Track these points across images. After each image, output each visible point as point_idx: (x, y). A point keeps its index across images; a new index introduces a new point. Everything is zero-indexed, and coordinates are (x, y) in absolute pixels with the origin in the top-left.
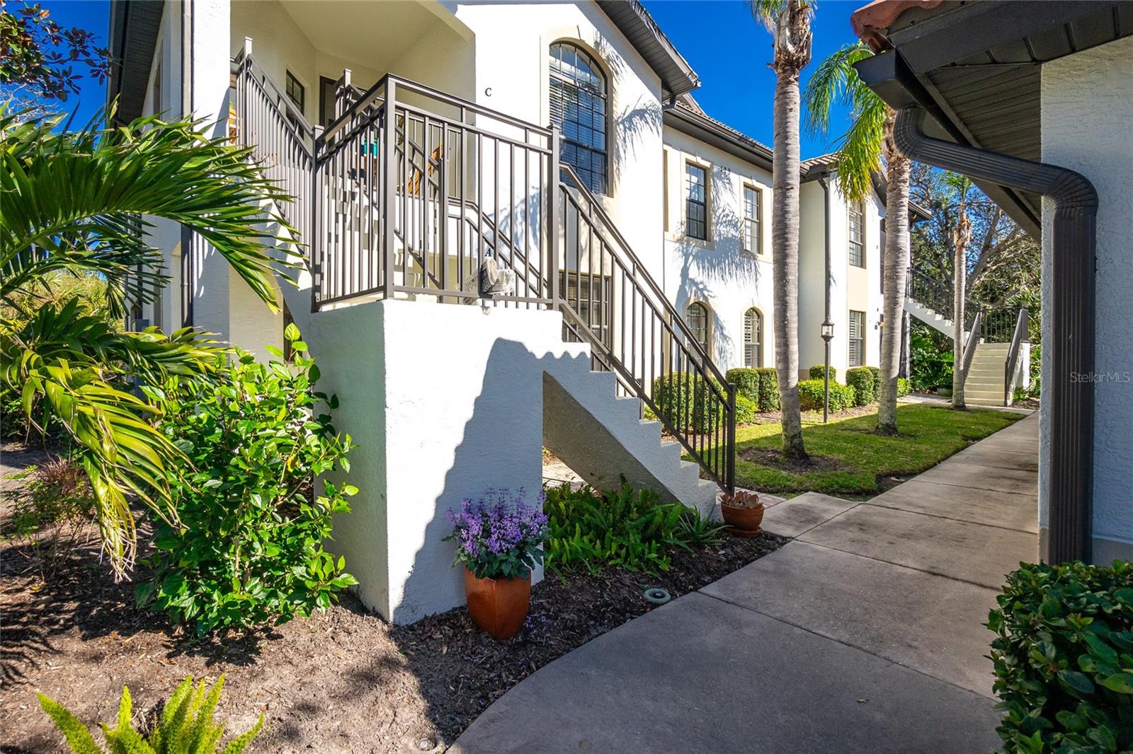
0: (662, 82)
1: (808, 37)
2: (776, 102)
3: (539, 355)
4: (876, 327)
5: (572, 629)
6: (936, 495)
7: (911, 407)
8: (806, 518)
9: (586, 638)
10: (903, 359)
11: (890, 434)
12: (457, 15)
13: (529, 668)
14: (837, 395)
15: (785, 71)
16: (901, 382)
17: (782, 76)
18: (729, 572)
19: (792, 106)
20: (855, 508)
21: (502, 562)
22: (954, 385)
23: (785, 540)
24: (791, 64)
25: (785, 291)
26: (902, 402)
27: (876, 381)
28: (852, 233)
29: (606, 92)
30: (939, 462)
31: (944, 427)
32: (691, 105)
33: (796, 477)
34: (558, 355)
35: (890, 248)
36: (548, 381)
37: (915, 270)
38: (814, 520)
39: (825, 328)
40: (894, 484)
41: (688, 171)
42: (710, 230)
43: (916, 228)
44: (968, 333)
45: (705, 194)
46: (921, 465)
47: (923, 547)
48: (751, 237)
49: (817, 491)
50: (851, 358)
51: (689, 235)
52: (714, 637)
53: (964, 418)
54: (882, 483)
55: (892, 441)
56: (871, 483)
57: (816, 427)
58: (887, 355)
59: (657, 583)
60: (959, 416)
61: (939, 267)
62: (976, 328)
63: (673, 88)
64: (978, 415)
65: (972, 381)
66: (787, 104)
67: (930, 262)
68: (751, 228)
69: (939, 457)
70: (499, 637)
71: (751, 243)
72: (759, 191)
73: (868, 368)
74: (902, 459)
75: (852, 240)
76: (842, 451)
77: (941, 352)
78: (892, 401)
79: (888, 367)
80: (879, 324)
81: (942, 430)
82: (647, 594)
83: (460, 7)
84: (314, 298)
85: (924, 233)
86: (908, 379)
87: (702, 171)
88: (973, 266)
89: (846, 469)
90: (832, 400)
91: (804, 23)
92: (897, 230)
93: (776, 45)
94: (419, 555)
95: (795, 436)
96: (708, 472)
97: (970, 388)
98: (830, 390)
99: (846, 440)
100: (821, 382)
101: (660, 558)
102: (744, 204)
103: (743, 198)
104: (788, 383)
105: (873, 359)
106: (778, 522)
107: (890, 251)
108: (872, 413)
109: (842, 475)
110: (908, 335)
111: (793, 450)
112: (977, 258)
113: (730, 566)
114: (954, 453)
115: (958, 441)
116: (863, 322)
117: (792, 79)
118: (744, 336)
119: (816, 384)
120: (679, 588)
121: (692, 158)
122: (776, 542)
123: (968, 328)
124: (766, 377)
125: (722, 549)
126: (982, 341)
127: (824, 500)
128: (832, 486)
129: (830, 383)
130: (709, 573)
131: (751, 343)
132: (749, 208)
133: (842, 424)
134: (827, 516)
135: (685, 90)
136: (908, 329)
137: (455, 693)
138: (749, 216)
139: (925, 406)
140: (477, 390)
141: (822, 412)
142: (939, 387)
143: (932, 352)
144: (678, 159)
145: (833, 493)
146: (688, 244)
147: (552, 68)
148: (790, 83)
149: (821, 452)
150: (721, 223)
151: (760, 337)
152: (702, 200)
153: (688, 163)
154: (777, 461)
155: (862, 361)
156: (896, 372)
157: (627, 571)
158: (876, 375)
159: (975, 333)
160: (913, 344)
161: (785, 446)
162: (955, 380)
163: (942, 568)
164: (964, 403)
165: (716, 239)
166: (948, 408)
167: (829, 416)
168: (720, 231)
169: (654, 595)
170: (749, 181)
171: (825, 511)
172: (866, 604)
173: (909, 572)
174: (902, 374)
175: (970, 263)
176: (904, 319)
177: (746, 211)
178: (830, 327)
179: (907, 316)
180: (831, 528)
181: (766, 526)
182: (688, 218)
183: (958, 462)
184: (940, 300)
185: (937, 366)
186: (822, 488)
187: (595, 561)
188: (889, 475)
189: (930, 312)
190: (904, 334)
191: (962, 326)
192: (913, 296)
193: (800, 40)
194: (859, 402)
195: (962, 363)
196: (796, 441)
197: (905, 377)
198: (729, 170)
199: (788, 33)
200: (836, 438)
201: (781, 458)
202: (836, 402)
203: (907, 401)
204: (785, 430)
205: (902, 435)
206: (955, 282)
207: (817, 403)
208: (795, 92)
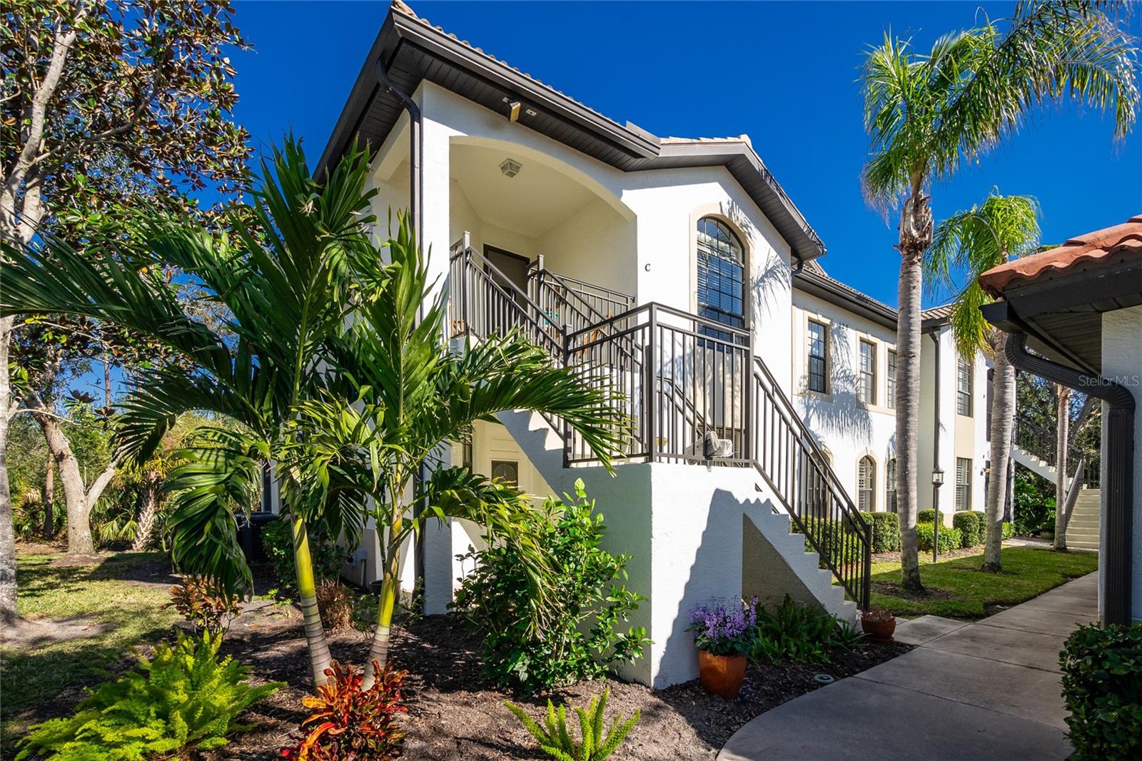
0: (792, 250)
1: (930, 224)
2: (900, 280)
3: (741, 501)
4: (982, 474)
5: (772, 695)
6: (1035, 618)
7: (1015, 549)
8: (927, 632)
9: (782, 701)
10: (1008, 503)
11: (995, 572)
12: (622, 200)
13: (751, 715)
14: (946, 537)
15: (909, 253)
16: (1005, 525)
17: (906, 257)
18: (873, 666)
19: (915, 284)
20: (969, 626)
21: (734, 643)
22: (1056, 529)
23: (912, 647)
24: (915, 247)
25: (906, 445)
26: (1006, 544)
27: (981, 525)
28: (961, 383)
29: (743, 262)
30: (1039, 595)
31: (1046, 566)
32: (815, 268)
33: (915, 604)
34: (753, 501)
35: (997, 402)
36: (747, 521)
37: (1020, 417)
38: (935, 634)
39: (936, 476)
40: (998, 611)
41: (810, 328)
42: (829, 385)
43: (1022, 375)
44: (1071, 479)
45: (825, 350)
46: (1023, 597)
47: (1023, 652)
48: (866, 389)
49: (933, 614)
50: (958, 503)
51: (810, 389)
52: (874, 700)
53: (1065, 560)
54: (989, 609)
55: (995, 577)
56: (980, 609)
57: (927, 565)
58: (992, 500)
59: (822, 671)
60: (1061, 557)
61: (1044, 414)
62: (1079, 474)
63: (802, 255)
64: (1078, 556)
65: (1074, 525)
66: (911, 282)
67: (1035, 410)
68: (866, 380)
69: (1040, 590)
70: (726, 697)
71: (866, 394)
72: (873, 345)
73: (974, 512)
74: (1006, 591)
75: (961, 390)
76: (954, 584)
77: (1045, 497)
78: (997, 542)
79: (994, 512)
80: (985, 470)
81: (1043, 569)
82: (816, 678)
83: (624, 192)
84: (565, 457)
85: (1030, 381)
86: (1012, 522)
87: (822, 328)
88: (1078, 412)
89: (958, 598)
90: (941, 542)
91: (926, 211)
92: (1003, 387)
93: (901, 229)
94: (669, 640)
95: (912, 571)
96: (850, 594)
97: (1071, 531)
98: (939, 533)
99: (955, 576)
100: (930, 526)
101: (822, 654)
102: (859, 358)
103: (859, 353)
104: (908, 525)
105: (979, 503)
106: (905, 635)
107: (997, 406)
108: (978, 555)
109: (954, 603)
110: (1013, 480)
111: (911, 582)
112: (1082, 405)
113: (872, 662)
114: (1053, 588)
115: (1057, 578)
116: (970, 468)
117: (915, 260)
118: (858, 482)
119: (927, 528)
120: (839, 675)
121: (814, 316)
122: (904, 648)
123: (1070, 475)
124: (880, 520)
125: (866, 651)
126: (1085, 486)
127: (940, 620)
128: (946, 610)
129: (939, 527)
130: (858, 666)
131: (864, 489)
132: (864, 361)
133: (950, 563)
134: (944, 632)
135: (812, 257)
136: (1013, 475)
137: (709, 726)
138: (864, 370)
139: (1028, 548)
140: (703, 526)
141: (931, 553)
142: (1042, 530)
143: (1036, 497)
144: (802, 316)
145: (948, 616)
146: (810, 397)
147: (699, 243)
148: (914, 263)
149: (934, 586)
150: (839, 379)
151: (873, 483)
152: (822, 355)
153: (811, 320)
154: (896, 592)
155: (968, 504)
156: (1001, 516)
157: (799, 663)
158: (981, 519)
159: (1078, 479)
160: (1017, 490)
161: (904, 579)
162: (1057, 523)
163: (1037, 664)
164: (1065, 546)
165: (834, 392)
166: (1050, 550)
167: (938, 557)
168: (838, 386)
169: (822, 678)
170: (864, 336)
171: (942, 628)
172: (980, 684)
173: (1012, 666)
174: (1007, 518)
175: (1075, 410)
176: (1009, 465)
177: (862, 364)
178: (940, 475)
179: (1012, 462)
180: (948, 639)
181: (896, 636)
182: (810, 373)
183: (1056, 594)
184: (1044, 447)
185: (1041, 511)
186: (938, 612)
187: (775, 655)
188: (995, 603)
189: (1034, 458)
190: (1009, 479)
191: (1064, 473)
192: (1018, 444)
193: (923, 226)
194: (965, 544)
195: (1064, 507)
196: (913, 574)
197: (1009, 520)
198: (847, 326)
199: (912, 220)
200: (946, 574)
201: (900, 589)
202: (944, 544)
203: (1010, 543)
204: (904, 565)
205: (1006, 573)
206: (1059, 429)
207: (927, 545)
208: (918, 271)
